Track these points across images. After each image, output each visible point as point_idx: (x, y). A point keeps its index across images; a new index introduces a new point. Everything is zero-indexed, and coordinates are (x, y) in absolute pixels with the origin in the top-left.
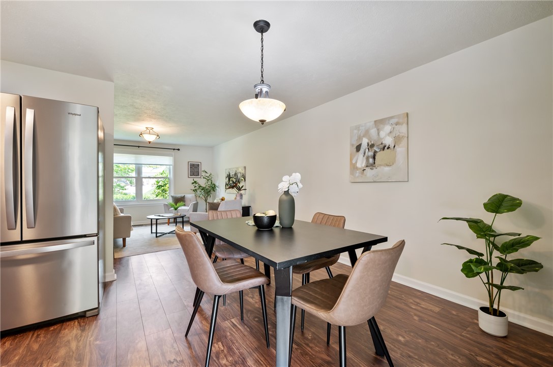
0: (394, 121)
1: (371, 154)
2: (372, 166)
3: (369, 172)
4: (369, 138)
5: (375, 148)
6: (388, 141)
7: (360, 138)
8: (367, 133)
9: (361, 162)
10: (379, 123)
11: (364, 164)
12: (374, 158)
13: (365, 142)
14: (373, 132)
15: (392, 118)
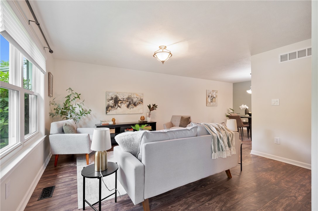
0: (216, 91)
1: (212, 99)
2: (212, 102)
3: (211, 104)
4: (211, 94)
5: (212, 97)
6: (215, 96)
7: (209, 94)
8: (211, 93)
9: (209, 100)
10: (213, 91)
11: (210, 101)
12: (212, 100)
13: (210, 95)
14: (212, 93)
15: (215, 91)
